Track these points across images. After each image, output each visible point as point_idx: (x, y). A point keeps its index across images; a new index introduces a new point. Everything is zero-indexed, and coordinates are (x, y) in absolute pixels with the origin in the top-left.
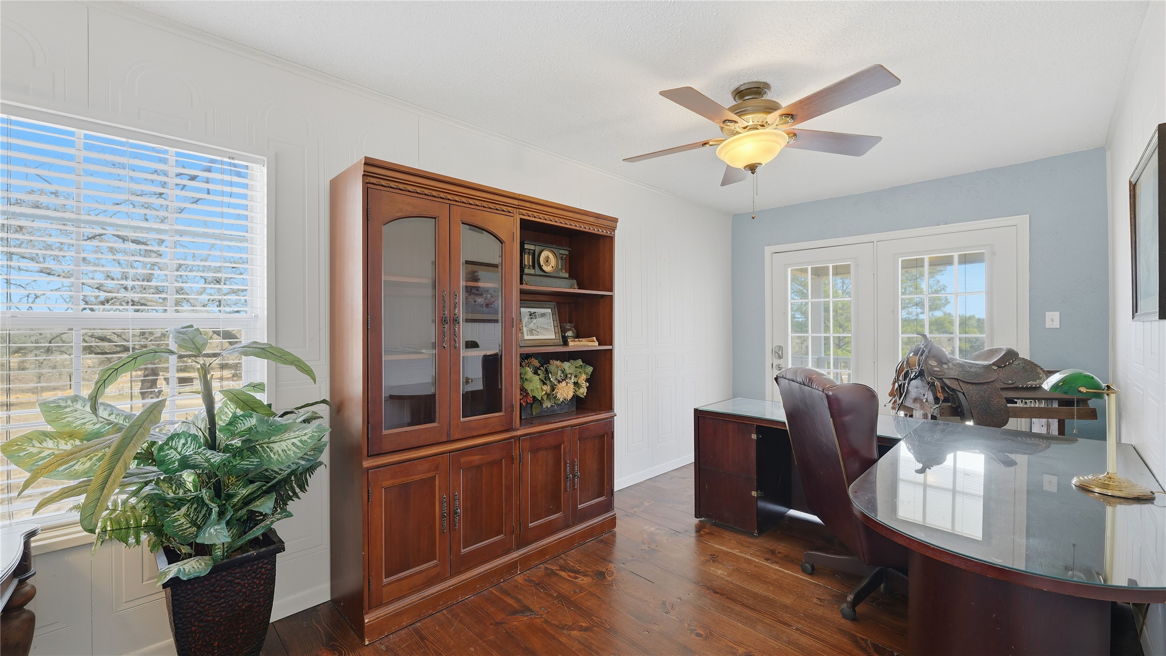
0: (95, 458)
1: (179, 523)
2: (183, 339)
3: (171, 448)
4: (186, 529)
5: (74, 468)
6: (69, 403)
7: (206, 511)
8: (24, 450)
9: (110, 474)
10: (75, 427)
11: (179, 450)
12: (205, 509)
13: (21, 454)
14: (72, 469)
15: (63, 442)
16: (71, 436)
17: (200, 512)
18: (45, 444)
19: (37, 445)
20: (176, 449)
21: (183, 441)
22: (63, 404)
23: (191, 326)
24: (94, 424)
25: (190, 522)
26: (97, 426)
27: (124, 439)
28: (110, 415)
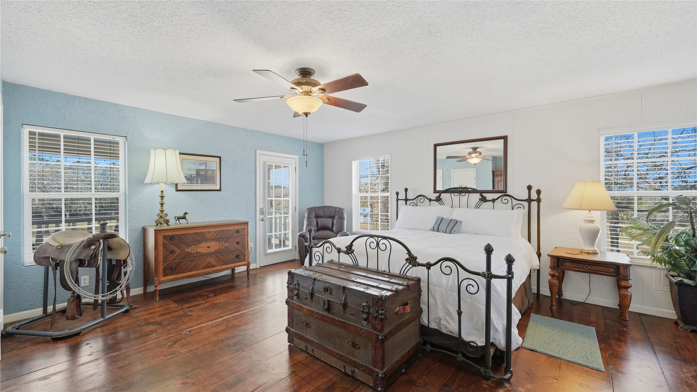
0: (648, 237)
1: (682, 263)
2: (680, 200)
3: (680, 237)
4: (684, 266)
5: (642, 238)
6: (637, 219)
7: (693, 262)
8: (627, 231)
9: (658, 241)
10: (641, 227)
11: (683, 238)
12: (692, 261)
13: (627, 232)
14: (641, 239)
15: (638, 230)
16: (640, 229)
17: (690, 262)
18: (633, 230)
19: (630, 230)
20: (682, 238)
21: (684, 235)
22: (635, 219)
23: (682, 195)
24: (647, 226)
25: (686, 264)
26: (648, 227)
27: (661, 231)
28: (651, 224)
